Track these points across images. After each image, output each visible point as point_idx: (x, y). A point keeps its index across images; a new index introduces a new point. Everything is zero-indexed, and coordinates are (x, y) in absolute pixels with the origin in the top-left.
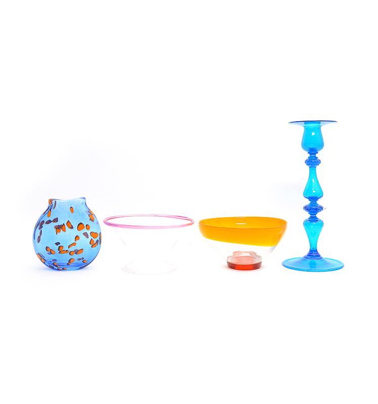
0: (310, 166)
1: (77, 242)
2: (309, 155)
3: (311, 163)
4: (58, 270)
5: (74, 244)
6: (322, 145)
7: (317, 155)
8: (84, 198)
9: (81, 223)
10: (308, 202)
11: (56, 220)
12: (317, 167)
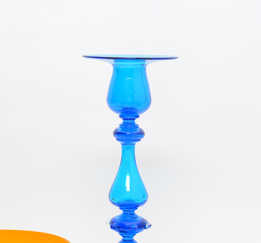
0: (123, 142)
2: (121, 121)
3: (124, 137)
6: (146, 102)
7: (137, 121)
10: (118, 212)
12: (137, 144)
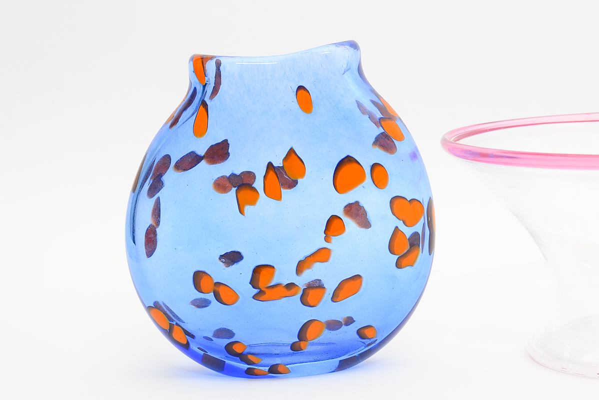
1: (336, 244)
4: (250, 374)
5: (321, 255)
8: (354, 45)
9: (348, 160)
11: (219, 152)
